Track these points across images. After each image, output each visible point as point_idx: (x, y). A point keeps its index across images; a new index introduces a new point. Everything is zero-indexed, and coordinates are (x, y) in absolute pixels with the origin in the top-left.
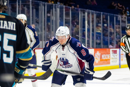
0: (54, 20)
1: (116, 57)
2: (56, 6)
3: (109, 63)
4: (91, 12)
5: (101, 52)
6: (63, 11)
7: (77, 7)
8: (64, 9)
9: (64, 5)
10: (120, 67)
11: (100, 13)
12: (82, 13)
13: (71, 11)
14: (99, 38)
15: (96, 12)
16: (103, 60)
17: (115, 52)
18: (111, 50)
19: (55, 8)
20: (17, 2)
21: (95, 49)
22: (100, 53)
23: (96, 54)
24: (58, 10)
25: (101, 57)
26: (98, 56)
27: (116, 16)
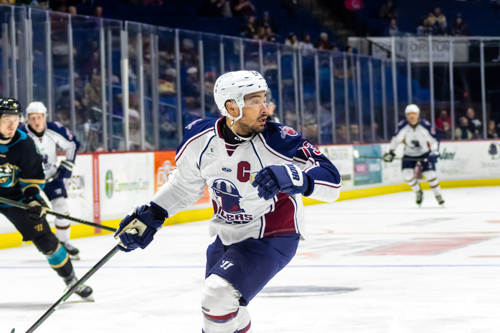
0: (15, 57)
2: (23, 13)
4: (140, 28)
6: (43, 28)
8: (48, 23)
11: (171, 30)
12: (110, 33)
13: (73, 27)
15: (157, 30)
19: (18, 19)
24: (28, 24)
27: (225, 41)
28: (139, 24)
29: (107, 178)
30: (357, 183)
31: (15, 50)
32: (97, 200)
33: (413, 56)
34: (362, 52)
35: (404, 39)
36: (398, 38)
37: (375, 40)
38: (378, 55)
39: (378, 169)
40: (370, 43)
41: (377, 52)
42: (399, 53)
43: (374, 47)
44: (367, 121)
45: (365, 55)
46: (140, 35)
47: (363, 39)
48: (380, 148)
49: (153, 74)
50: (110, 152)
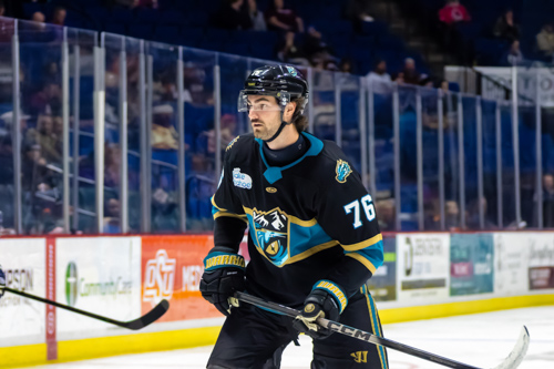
4: (124, 45)
5: (179, 254)
11: (172, 49)
12: (77, 50)
13: (21, 41)
14: (164, 180)
15: (151, 47)
16: (188, 295)
21: (146, 237)
22: (170, 257)
23: (151, 261)
25: (178, 281)
26: (162, 273)
28: (123, 38)
29: (68, 275)
30: (454, 292)
32: (52, 308)
33: (545, 98)
34: (466, 90)
35: (532, 71)
36: (523, 70)
37: (486, 70)
38: (490, 94)
39: (488, 271)
40: (479, 76)
41: (488, 89)
42: (523, 92)
43: (484, 81)
44: (471, 196)
45: (470, 94)
46: (123, 55)
47: (469, 70)
48: (491, 239)
49: (145, 118)
50: (73, 233)
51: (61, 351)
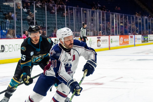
1: (132, 40)
2: (97, 11)
3: (128, 44)
5: (124, 37)
7: (108, 11)
8: (101, 13)
9: (102, 10)
10: (135, 46)
11: (122, 14)
12: (112, 15)
13: (106, 14)
14: (122, 29)
15: (120, 14)
16: (125, 42)
17: (132, 37)
18: (129, 36)
19: (96, 12)
20: (74, 10)
23: (120, 38)
24: (98, 13)
25: (123, 41)
27: (132, 16)
28: (117, 13)
29: (111, 40)
31: (96, 18)
32: (109, 44)
46: (117, 15)
49: (119, 22)
50: (112, 35)
51: (111, 48)
